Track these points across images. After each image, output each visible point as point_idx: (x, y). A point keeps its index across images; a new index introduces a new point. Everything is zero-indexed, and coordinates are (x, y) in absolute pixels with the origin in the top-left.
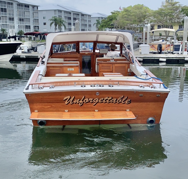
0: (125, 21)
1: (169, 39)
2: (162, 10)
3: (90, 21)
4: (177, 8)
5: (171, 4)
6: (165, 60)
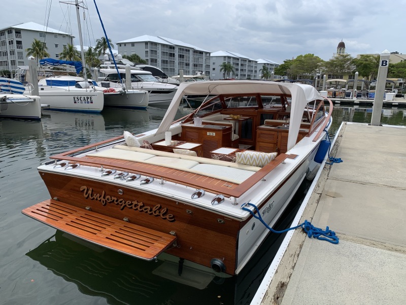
0: (298, 70)
1: (339, 87)
2: (333, 61)
3: (256, 67)
4: (348, 60)
5: (343, 56)
6: (339, 102)
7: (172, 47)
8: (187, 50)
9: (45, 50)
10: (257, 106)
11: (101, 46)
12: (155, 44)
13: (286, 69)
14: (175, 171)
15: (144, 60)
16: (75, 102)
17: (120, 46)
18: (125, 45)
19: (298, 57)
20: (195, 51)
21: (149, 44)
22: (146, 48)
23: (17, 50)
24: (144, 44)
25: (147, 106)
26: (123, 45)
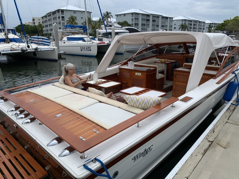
0: (234, 27)
3: (204, 26)
7: (148, 16)
8: (158, 16)
9: (76, 21)
10: (185, 52)
11: (106, 16)
12: (138, 14)
13: (225, 26)
14: (67, 109)
15: (130, 24)
16: (81, 50)
17: (117, 16)
18: (120, 16)
19: (235, 17)
20: (163, 17)
21: (134, 14)
22: (132, 16)
23: (62, 22)
24: (131, 14)
25: (124, 52)
26: (119, 16)
